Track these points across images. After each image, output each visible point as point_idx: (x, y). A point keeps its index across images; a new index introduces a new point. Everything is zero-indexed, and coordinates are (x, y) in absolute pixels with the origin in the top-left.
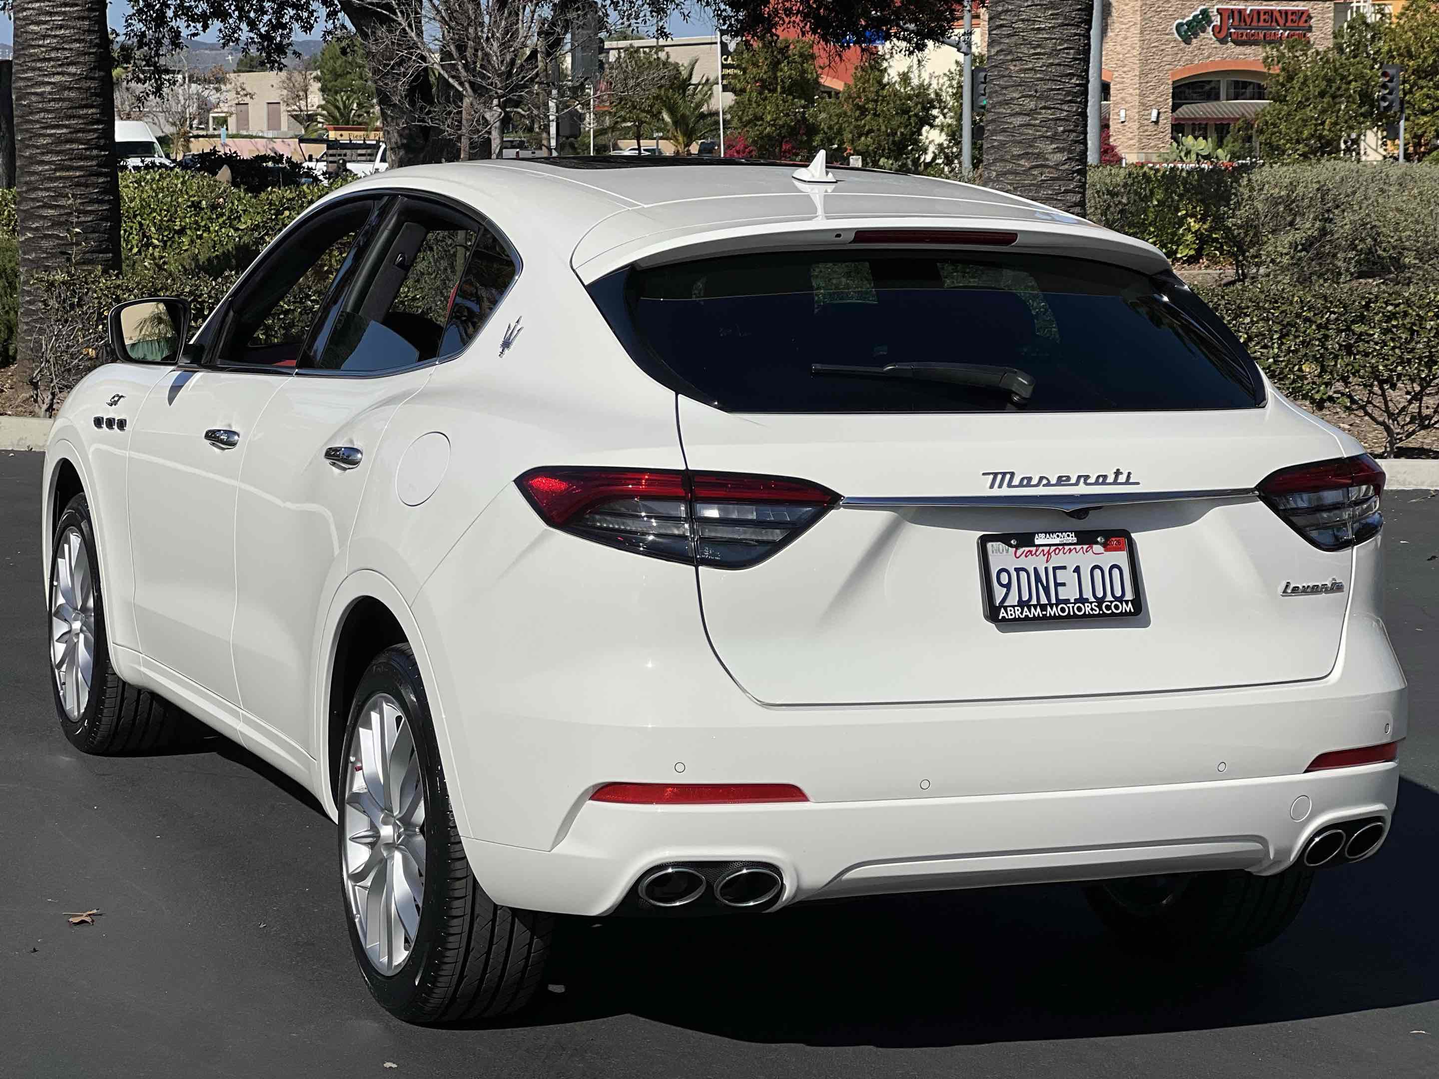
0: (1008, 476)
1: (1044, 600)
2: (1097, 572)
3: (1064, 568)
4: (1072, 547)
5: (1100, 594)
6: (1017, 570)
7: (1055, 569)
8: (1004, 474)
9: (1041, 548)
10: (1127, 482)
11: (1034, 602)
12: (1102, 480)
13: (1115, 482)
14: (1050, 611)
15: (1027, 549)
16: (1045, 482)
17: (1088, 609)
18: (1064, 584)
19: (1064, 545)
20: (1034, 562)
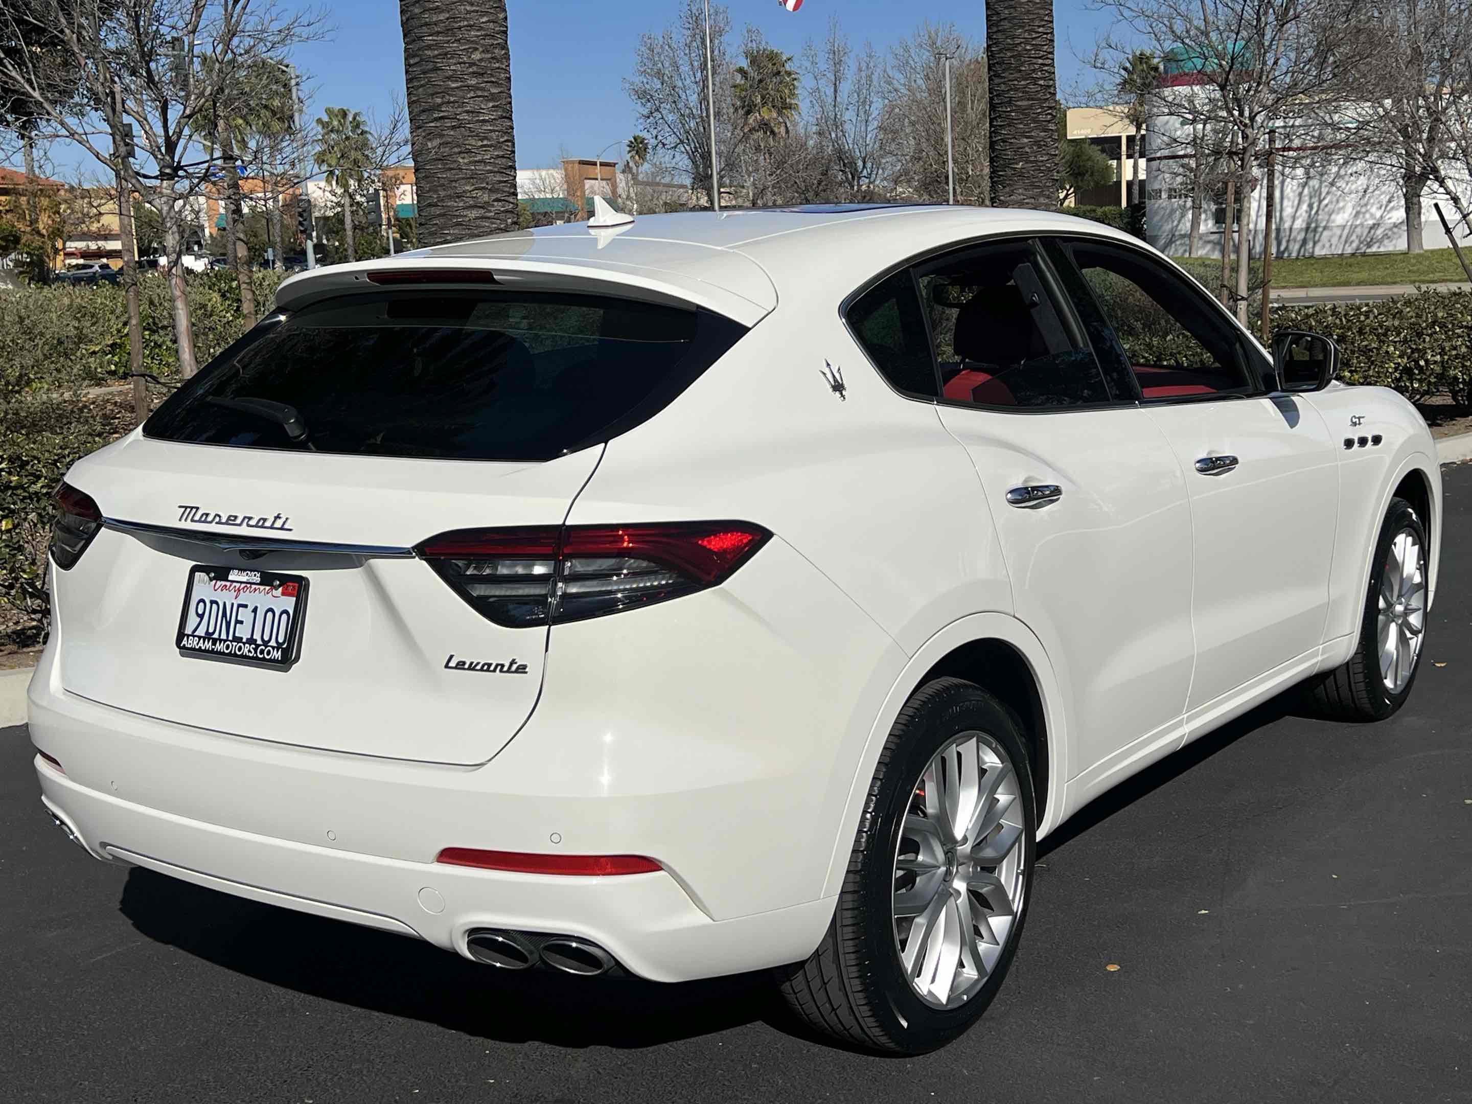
0: (194, 510)
1: (223, 636)
2: (270, 614)
3: (246, 606)
4: (257, 587)
5: (266, 638)
6: (212, 602)
7: (240, 606)
8: (192, 508)
9: (234, 584)
10: (282, 529)
11: (216, 636)
12: (261, 523)
13: (272, 528)
14: (220, 647)
15: (223, 583)
16: (217, 519)
17: (246, 650)
18: (241, 622)
19: (251, 583)
20: (226, 597)
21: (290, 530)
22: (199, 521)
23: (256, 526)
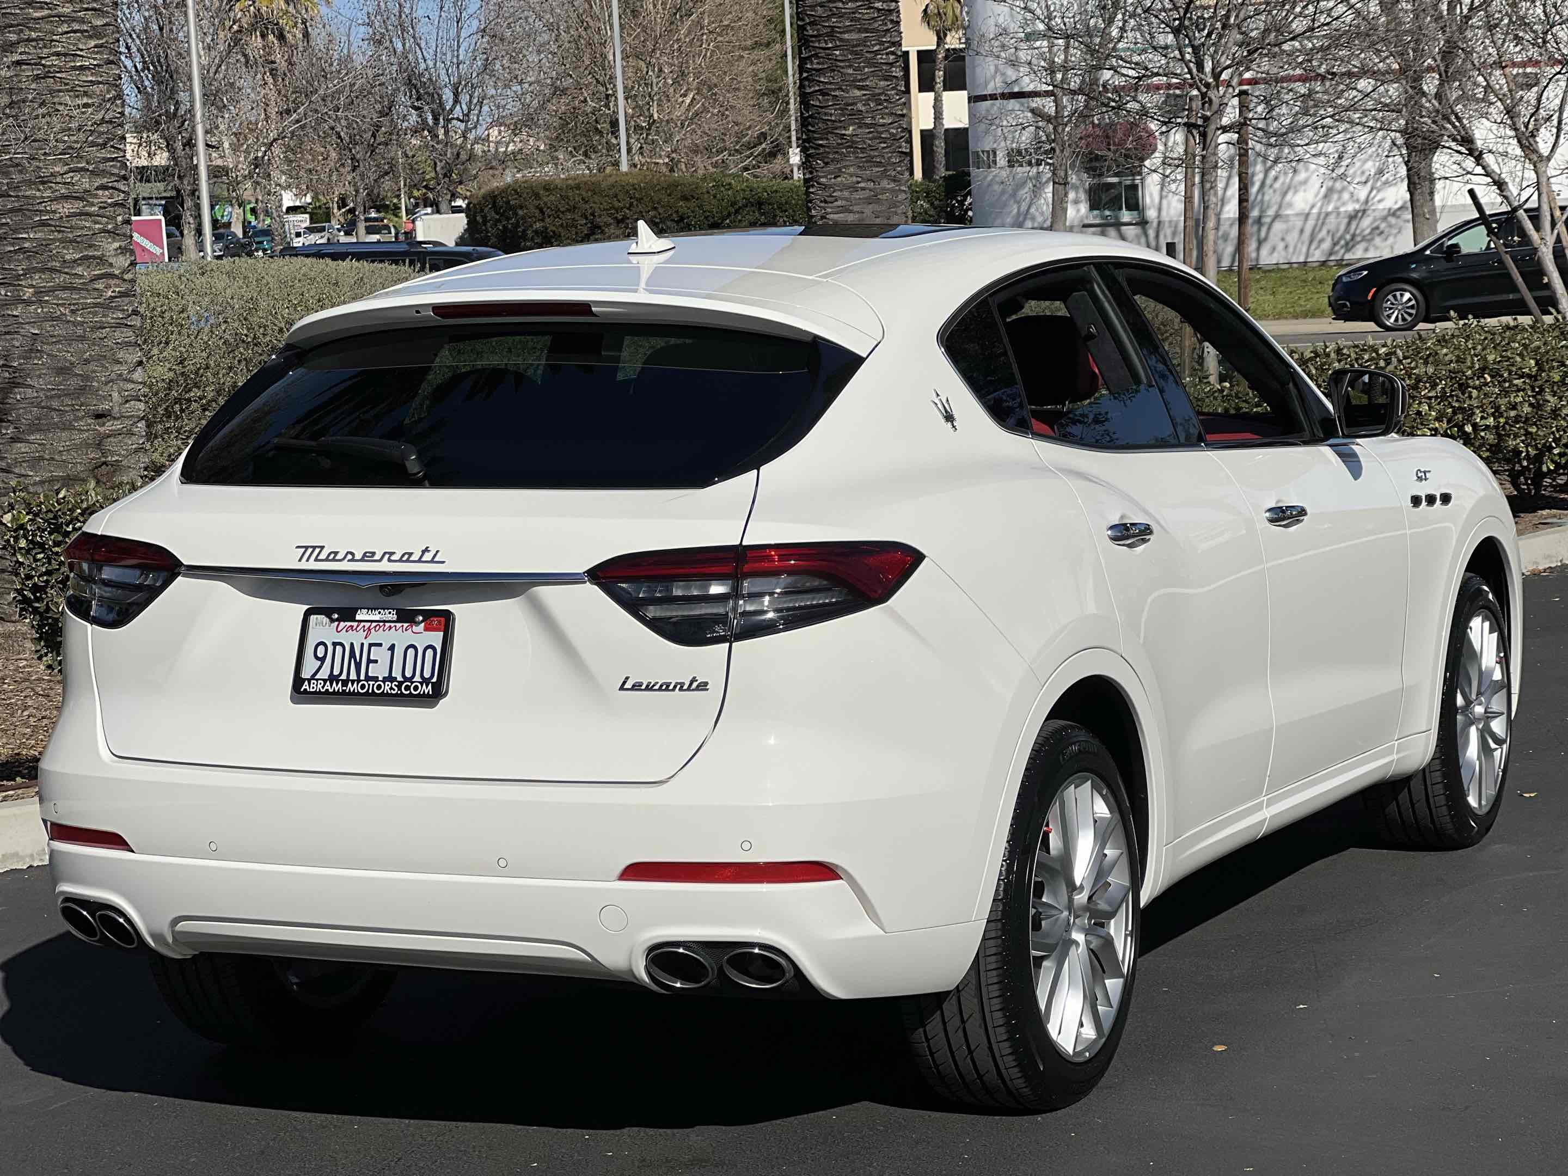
0: (317, 550)
1: (353, 676)
2: (411, 652)
3: (380, 645)
4: (392, 625)
6: (335, 644)
7: (371, 645)
8: (314, 548)
9: (362, 624)
10: (432, 561)
11: (344, 677)
12: (407, 557)
13: (419, 561)
14: (352, 688)
15: (349, 624)
16: (350, 557)
17: (387, 688)
18: (376, 661)
19: (385, 622)
20: (352, 637)
21: (443, 562)
22: (327, 560)
23: (400, 560)
